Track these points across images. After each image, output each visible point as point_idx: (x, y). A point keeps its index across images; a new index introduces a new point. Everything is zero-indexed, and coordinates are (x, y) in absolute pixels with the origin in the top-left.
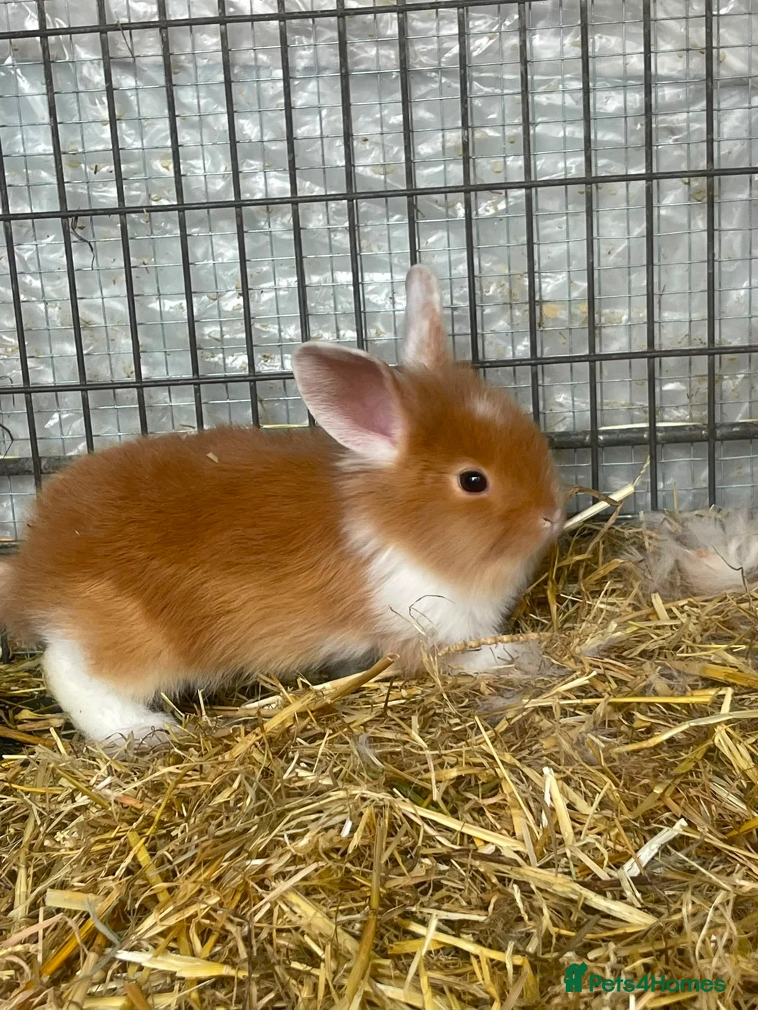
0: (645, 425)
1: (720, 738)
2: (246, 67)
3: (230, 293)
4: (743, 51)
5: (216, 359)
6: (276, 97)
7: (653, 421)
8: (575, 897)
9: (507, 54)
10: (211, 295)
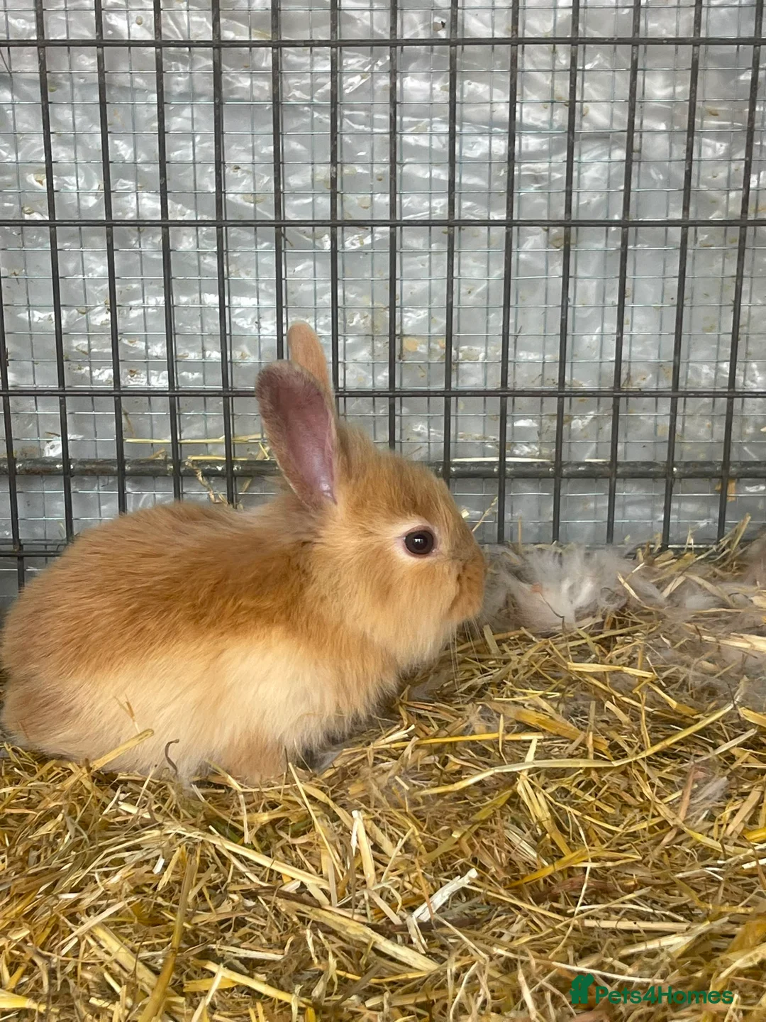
0: (496, 459)
1: (521, 787)
2: (122, 89)
3: (99, 308)
4: (605, 106)
5: (83, 371)
6: (150, 120)
7: (502, 455)
8: (366, 941)
9: (379, 93)
10: (80, 309)
